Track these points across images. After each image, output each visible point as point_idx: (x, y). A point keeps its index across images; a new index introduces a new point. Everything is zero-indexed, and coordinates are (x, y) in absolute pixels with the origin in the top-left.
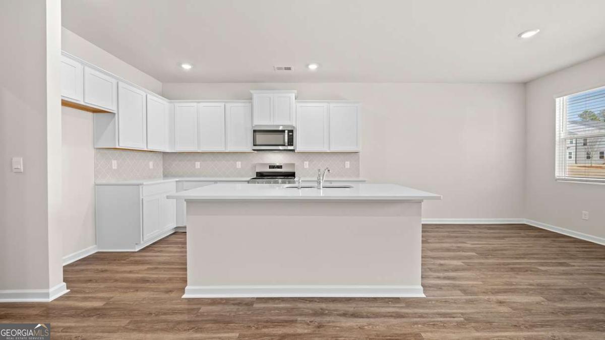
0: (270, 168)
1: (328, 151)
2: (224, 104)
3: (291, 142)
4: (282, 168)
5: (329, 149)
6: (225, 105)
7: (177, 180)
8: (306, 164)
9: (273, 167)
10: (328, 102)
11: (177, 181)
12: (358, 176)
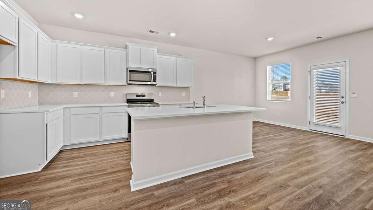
0: (137, 96)
1: (176, 86)
2: (103, 49)
3: (155, 80)
4: (145, 96)
5: (176, 85)
6: (105, 50)
7: (65, 106)
8: (160, 94)
9: (139, 96)
10: (176, 57)
11: (63, 108)
12: (189, 101)
